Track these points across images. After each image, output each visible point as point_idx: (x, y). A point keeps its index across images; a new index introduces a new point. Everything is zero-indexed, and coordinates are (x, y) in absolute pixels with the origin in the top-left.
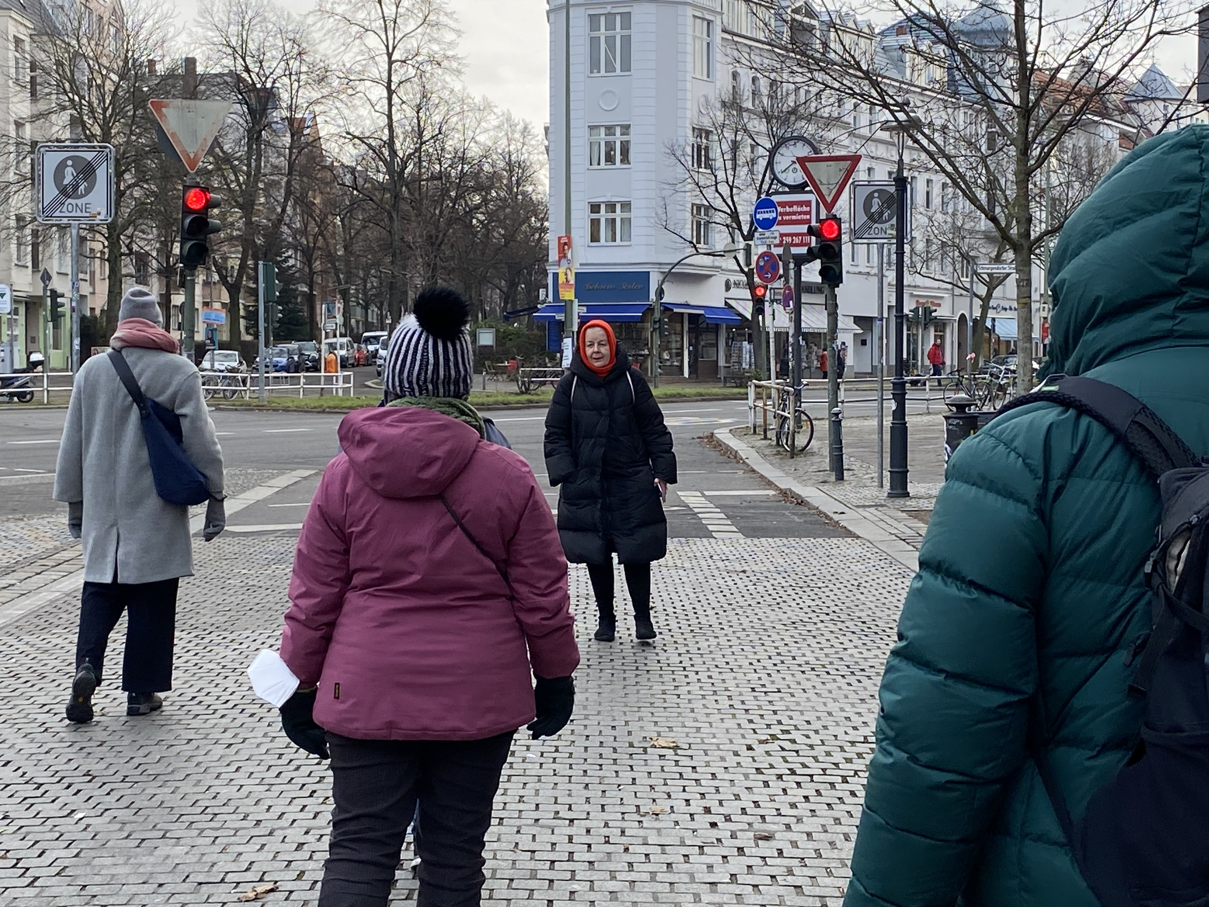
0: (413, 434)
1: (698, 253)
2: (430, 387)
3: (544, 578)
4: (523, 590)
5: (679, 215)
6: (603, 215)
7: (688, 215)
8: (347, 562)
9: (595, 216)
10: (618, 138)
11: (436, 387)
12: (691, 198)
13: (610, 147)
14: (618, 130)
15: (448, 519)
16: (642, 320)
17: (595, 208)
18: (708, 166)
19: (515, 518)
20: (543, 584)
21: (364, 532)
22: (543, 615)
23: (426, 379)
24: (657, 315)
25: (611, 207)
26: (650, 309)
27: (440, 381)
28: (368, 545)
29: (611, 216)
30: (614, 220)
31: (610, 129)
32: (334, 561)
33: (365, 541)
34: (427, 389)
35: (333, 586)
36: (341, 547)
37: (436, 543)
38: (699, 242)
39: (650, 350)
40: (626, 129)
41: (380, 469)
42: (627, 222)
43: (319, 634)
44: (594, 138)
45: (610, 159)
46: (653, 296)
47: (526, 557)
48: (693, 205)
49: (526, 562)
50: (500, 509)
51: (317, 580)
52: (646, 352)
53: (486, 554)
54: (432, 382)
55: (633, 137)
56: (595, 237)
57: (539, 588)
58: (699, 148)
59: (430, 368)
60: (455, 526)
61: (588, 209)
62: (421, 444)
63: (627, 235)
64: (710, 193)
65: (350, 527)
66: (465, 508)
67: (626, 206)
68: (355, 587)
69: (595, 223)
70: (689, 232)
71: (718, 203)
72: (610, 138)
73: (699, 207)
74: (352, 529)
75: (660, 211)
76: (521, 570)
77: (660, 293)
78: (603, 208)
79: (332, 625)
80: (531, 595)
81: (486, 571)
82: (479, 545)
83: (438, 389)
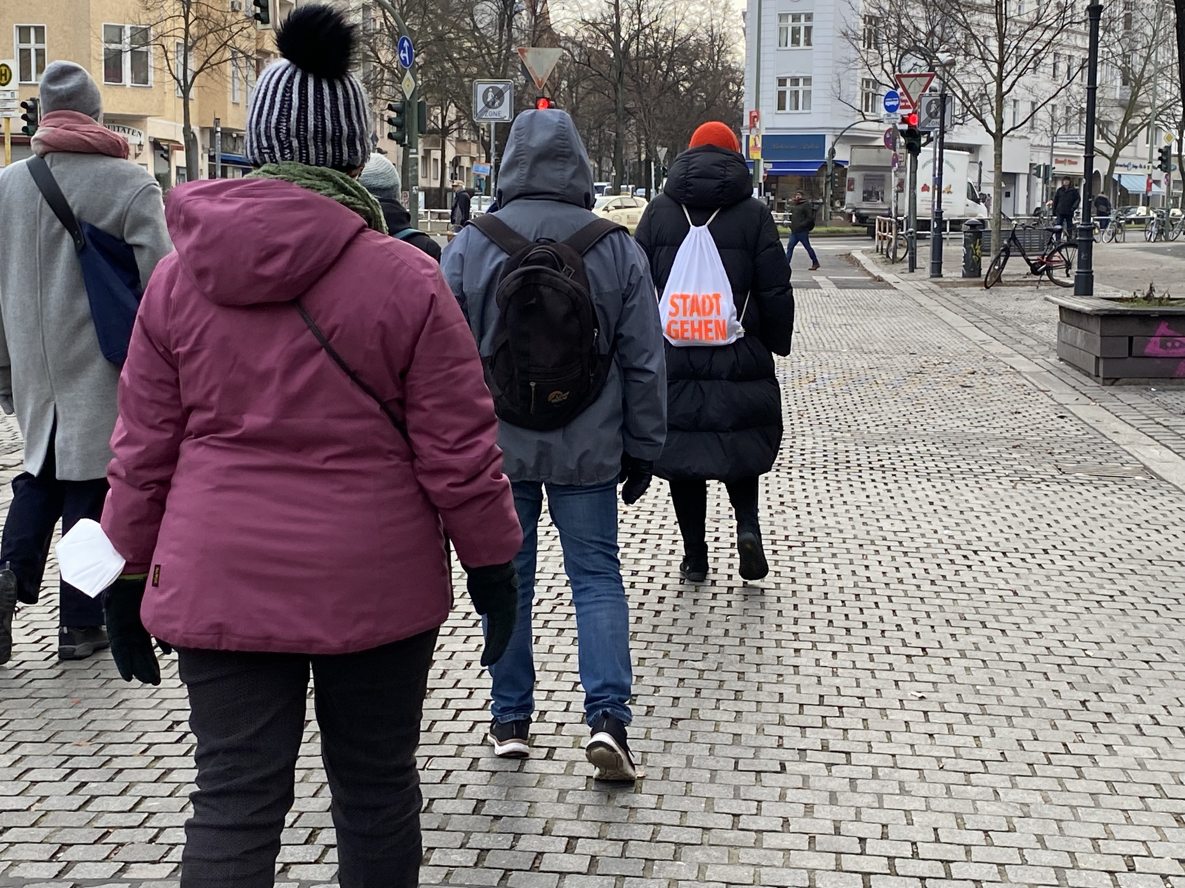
0: (250, 211)
1: (865, 120)
2: (295, 143)
3: (453, 427)
4: (422, 443)
5: (852, 88)
6: (788, 87)
7: (858, 88)
8: (177, 397)
9: (782, 88)
10: (803, 23)
11: (304, 145)
12: (862, 74)
13: (796, 31)
14: (803, 18)
15: (308, 338)
16: (818, 174)
17: (782, 82)
18: (877, 48)
19: (406, 339)
20: (452, 436)
21: (192, 354)
22: (452, 480)
23: (288, 130)
24: (830, 171)
25: (795, 81)
26: (824, 165)
27: (310, 135)
28: (198, 371)
29: (795, 88)
30: (797, 92)
31: (796, 18)
32: (165, 396)
33: (195, 364)
34: (290, 147)
35: (164, 430)
36: (170, 376)
37: (289, 372)
38: (867, 110)
39: (824, 199)
40: (809, 17)
41: (207, 261)
42: (808, 94)
43: (147, 494)
44: (783, 24)
45: (796, 41)
46: (827, 155)
47: (425, 398)
48: (863, 79)
49: (427, 403)
50: (381, 324)
51: (142, 421)
52: (821, 201)
53: (367, 390)
54: (298, 136)
55: (814, 24)
56: (781, 106)
57: (445, 441)
58: (870, 31)
59: (294, 113)
60: (319, 349)
61: (776, 83)
62: (261, 226)
63: (807, 105)
64: (877, 71)
65: (176, 347)
66: (332, 321)
67: (808, 80)
68: (190, 434)
69: (782, 95)
70: (859, 103)
71: (884, 79)
72: (796, 24)
73: (868, 82)
74: (179, 349)
75: (835, 86)
76: (421, 415)
77: (833, 152)
78: (788, 82)
79: (166, 484)
80: (435, 452)
81: (364, 414)
82: (354, 375)
83: (307, 149)
